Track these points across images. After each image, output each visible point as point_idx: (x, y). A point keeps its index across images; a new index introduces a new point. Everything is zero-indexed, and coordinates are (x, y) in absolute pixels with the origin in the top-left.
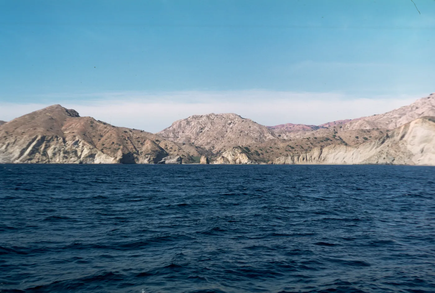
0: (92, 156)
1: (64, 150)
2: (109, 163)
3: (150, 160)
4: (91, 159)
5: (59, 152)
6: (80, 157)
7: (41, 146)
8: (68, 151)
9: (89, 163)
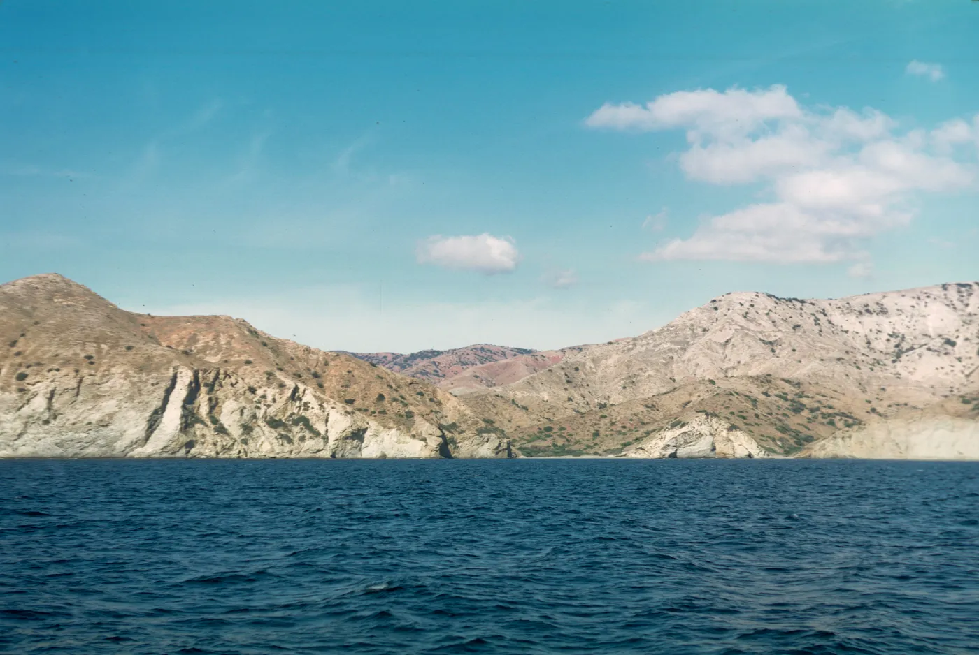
0: (358, 435)
1: (265, 416)
2: (412, 456)
3: (500, 449)
4: (355, 442)
5: (254, 420)
6: (326, 439)
7: (197, 401)
8: (277, 418)
9: (350, 456)
